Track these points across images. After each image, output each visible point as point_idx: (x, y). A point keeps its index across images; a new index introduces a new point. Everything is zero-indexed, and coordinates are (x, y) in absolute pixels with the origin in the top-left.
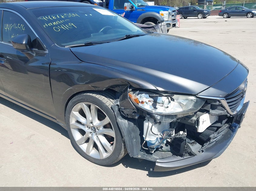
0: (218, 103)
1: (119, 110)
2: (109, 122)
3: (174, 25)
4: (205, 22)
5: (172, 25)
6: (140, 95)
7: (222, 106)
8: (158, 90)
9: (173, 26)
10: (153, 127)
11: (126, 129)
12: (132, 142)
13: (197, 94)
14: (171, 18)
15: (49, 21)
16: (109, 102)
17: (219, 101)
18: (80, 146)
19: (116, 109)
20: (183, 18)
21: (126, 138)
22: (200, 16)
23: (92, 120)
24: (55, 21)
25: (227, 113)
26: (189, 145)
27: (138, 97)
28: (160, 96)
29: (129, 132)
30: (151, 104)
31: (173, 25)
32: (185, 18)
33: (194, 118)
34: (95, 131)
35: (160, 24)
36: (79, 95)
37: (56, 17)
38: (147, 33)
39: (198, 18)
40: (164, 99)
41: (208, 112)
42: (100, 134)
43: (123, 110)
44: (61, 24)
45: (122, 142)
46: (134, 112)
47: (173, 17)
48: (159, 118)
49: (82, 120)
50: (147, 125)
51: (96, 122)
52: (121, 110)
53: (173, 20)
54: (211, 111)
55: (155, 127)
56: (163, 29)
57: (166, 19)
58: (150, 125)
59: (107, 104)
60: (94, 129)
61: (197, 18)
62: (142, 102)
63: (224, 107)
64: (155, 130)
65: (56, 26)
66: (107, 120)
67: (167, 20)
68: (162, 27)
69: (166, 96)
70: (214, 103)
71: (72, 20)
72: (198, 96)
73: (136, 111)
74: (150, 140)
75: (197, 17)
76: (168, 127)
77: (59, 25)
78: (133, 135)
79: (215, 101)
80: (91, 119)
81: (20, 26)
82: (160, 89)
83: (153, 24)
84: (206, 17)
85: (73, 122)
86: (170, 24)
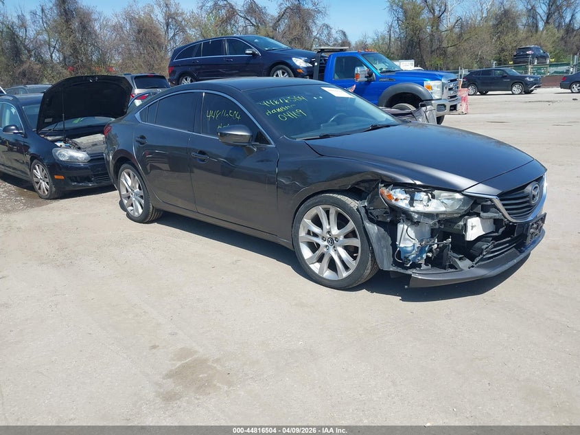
0: (489, 203)
1: (367, 212)
2: (354, 228)
3: (454, 108)
4: (526, 102)
5: (448, 108)
6: (394, 190)
7: (495, 207)
8: (415, 184)
9: (451, 110)
10: (409, 229)
11: (374, 235)
12: (382, 252)
13: (463, 191)
14: (447, 94)
15: (271, 108)
16: (354, 204)
17: (491, 200)
18: (310, 266)
19: (363, 211)
20: (478, 93)
21: (375, 246)
22: (516, 89)
23: (330, 229)
24: (279, 106)
25: (502, 217)
26: (457, 260)
27: (392, 192)
28: (418, 192)
29: (379, 240)
30: (407, 202)
31: (451, 106)
32: (482, 94)
33: (462, 223)
34: (332, 243)
35: (424, 108)
36: (315, 197)
37: (279, 101)
38: (400, 122)
39: (513, 94)
40: (422, 196)
41: (478, 215)
42: (340, 246)
43: (372, 211)
44: (286, 111)
45: (369, 252)
46: (386, 213)
47: (452, 92)
48: (416, 216)
49: (316, 230)
50: (401, 227)
51: (335, 231)
52: (369, 211)
53: (451, 97)
54: (482, 214)
55: (412, 229)
56: (430, 117)
57: (436, 96)
58: (406, 227)
59: (352, 206)
60: (332, 241)
61: (510, 92)
62: (396, 200)
63: (498, 209)
64: (411, 232)
65: (281, 113)
66: (351, 225)
67: (438, 98)
68: (427, 114)
69: (424, 192)
70: (485, 203)
71: (298, 105)
72: (464, 193)
73: (388, 210)
74: (406, 247)
75: (511, 90)
76: (428, 234)
77: (285, 112)
78: (383, 242)
79: (486, 200)
80: (328, 227)
81: (232, 113)
82: (418, 183)
83: (412, 108)
84: (532, 91)
85: (302, 233)
86: (445, 106)
